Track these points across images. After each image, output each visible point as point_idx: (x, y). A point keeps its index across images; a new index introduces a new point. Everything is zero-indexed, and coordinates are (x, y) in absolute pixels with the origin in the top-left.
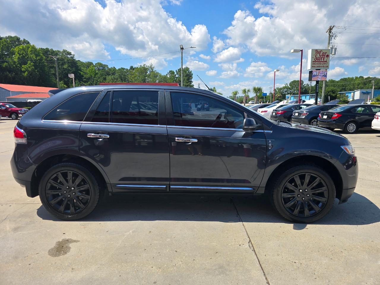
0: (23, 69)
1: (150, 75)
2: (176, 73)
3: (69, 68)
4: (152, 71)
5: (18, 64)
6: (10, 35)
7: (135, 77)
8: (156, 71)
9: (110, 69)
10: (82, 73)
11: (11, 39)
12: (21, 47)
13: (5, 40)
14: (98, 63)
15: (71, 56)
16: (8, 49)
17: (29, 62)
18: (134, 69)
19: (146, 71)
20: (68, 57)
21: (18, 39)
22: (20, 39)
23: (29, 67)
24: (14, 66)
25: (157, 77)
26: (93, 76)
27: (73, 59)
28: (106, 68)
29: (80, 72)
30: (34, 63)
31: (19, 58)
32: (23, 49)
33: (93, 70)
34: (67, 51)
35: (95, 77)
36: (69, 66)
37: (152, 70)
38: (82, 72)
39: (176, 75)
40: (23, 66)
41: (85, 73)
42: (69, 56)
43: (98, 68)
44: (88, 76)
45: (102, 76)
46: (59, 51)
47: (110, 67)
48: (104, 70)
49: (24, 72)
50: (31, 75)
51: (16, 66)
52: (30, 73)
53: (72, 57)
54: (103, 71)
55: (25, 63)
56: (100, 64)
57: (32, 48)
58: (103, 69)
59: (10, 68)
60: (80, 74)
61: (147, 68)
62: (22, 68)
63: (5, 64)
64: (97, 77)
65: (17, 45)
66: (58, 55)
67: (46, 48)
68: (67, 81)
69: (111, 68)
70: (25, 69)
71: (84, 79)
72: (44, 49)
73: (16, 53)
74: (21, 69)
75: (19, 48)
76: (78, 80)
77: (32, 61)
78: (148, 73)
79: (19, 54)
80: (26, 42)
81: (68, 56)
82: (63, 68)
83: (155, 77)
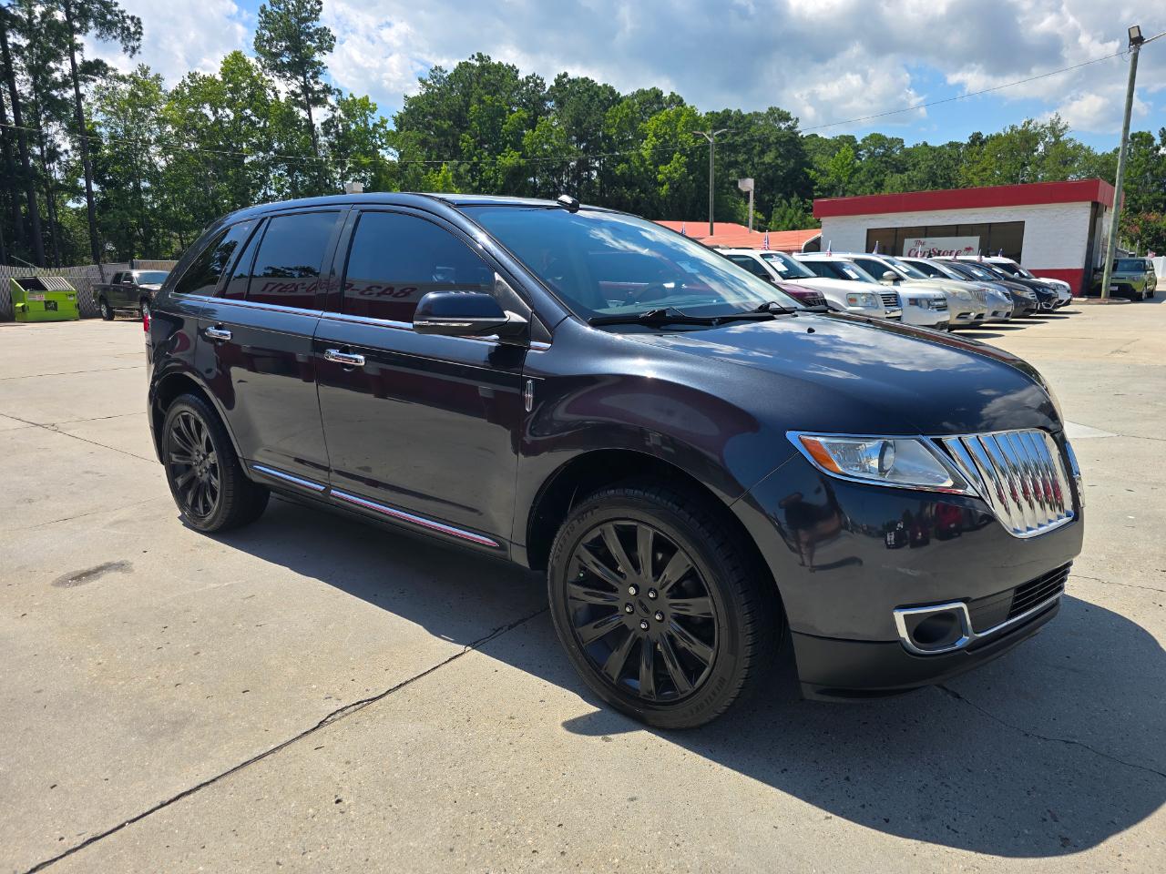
0: (660, 177)
1: (1043, 158)
2: (1158, 141)
3: (779, 161)
4: (1057, 142)
5: (650, 165)
6: (641, 88)
7: (984, 170)
8: (1071, 140)
9: (908, 153)
10: (812, 173)
11: (641, 99)
12: (662, 117)
13: (627, 104)
14: (872, 136)
15: (789, 123)
16: (632, 123)
17: (676, 156)
18: (983, 143)
19: (1032, 144)
20: (780, 129)
21: (658, 95)
22: (662, 93)
23: (675, 168)
24: (642, 169)
25: (1072, 161)
26: (845, 179)
27: (793, 133)
28: (894, 150)
29: (808, 170)
30: (687, 156)
31: (654, 147)
32: (668, 122)
33: (846, 159)
34: (778, 109)
35: (849, 183)
36: (780, 155)
37: (1057, 137)
38: (815, 170)
39: (1158, 149)
40: (661, 168)
41: (824, 173)
42: (783, 126)
43: (869, 151)
44: (832, 178)
45: (873, 177)
46: (757, 114)
47: (908, 145)
48: (889, 157)
49: (662, 184)
50: (677, 190)
51: (646, 170)
52: (676, 187)
53: (790, 128)
54: (884, 159)
55: (666, 161)
56: (877, 139)
57: (688, 115)
58: (884, 155)
59: (631, 175)
60: (807, 175)
61: (1038, 134)
62: (659, 173)
63: (623, 166)
64: (855, 183)
65: (654, 113)
66: (754, 124)
67: (724, 112)
68: (769, 201)
69: (916, 147)
70: (665, 175)
71: (817, 190)
72: (717, 113)
73: (651, 135)
74: (655, 177)
75: (657, 119)
76: (799, 195)
77: (683, 152)
78: (1037, 150)
79: (655, 135)
80: (677, 100)
81: (781, 124)
82: (763, 163)
83: (1065, 163)
